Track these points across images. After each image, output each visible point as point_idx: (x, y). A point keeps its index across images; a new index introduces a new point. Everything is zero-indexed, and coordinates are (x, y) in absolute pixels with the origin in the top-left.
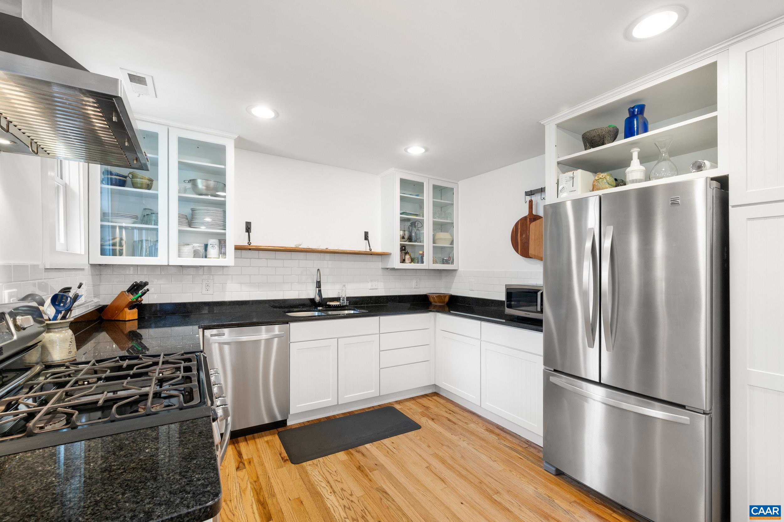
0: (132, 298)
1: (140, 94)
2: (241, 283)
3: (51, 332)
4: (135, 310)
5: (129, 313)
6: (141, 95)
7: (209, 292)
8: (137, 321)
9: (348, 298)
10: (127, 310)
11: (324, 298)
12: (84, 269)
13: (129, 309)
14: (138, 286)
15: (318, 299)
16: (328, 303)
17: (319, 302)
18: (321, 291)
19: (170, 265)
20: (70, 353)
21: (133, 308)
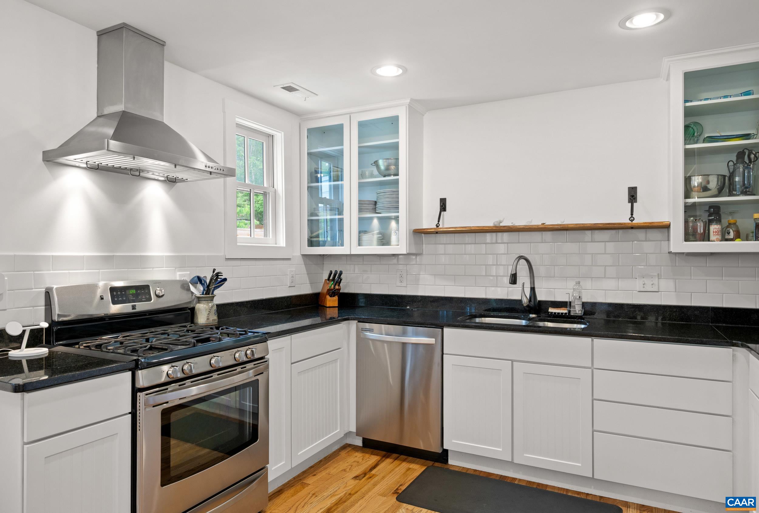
0: (331, 285)
1: (305, 98)
2: (435, 275)
3: (200, 303)
4: (336, 298)
5: (330, 301)
6: (307, 98)
7: (404, 284)
8: (337, 308)
9: (585, 305)
10: (328, 297)
11: (540, 302)
12: (289, 259)
13: (331, 297)
14: (335, 275)
15: (525, 301)
16: (551, 310)
17: (528, 306)
18: (536, 289)
19: (351, 254)
20: (208, 319)
21: (334, 296)
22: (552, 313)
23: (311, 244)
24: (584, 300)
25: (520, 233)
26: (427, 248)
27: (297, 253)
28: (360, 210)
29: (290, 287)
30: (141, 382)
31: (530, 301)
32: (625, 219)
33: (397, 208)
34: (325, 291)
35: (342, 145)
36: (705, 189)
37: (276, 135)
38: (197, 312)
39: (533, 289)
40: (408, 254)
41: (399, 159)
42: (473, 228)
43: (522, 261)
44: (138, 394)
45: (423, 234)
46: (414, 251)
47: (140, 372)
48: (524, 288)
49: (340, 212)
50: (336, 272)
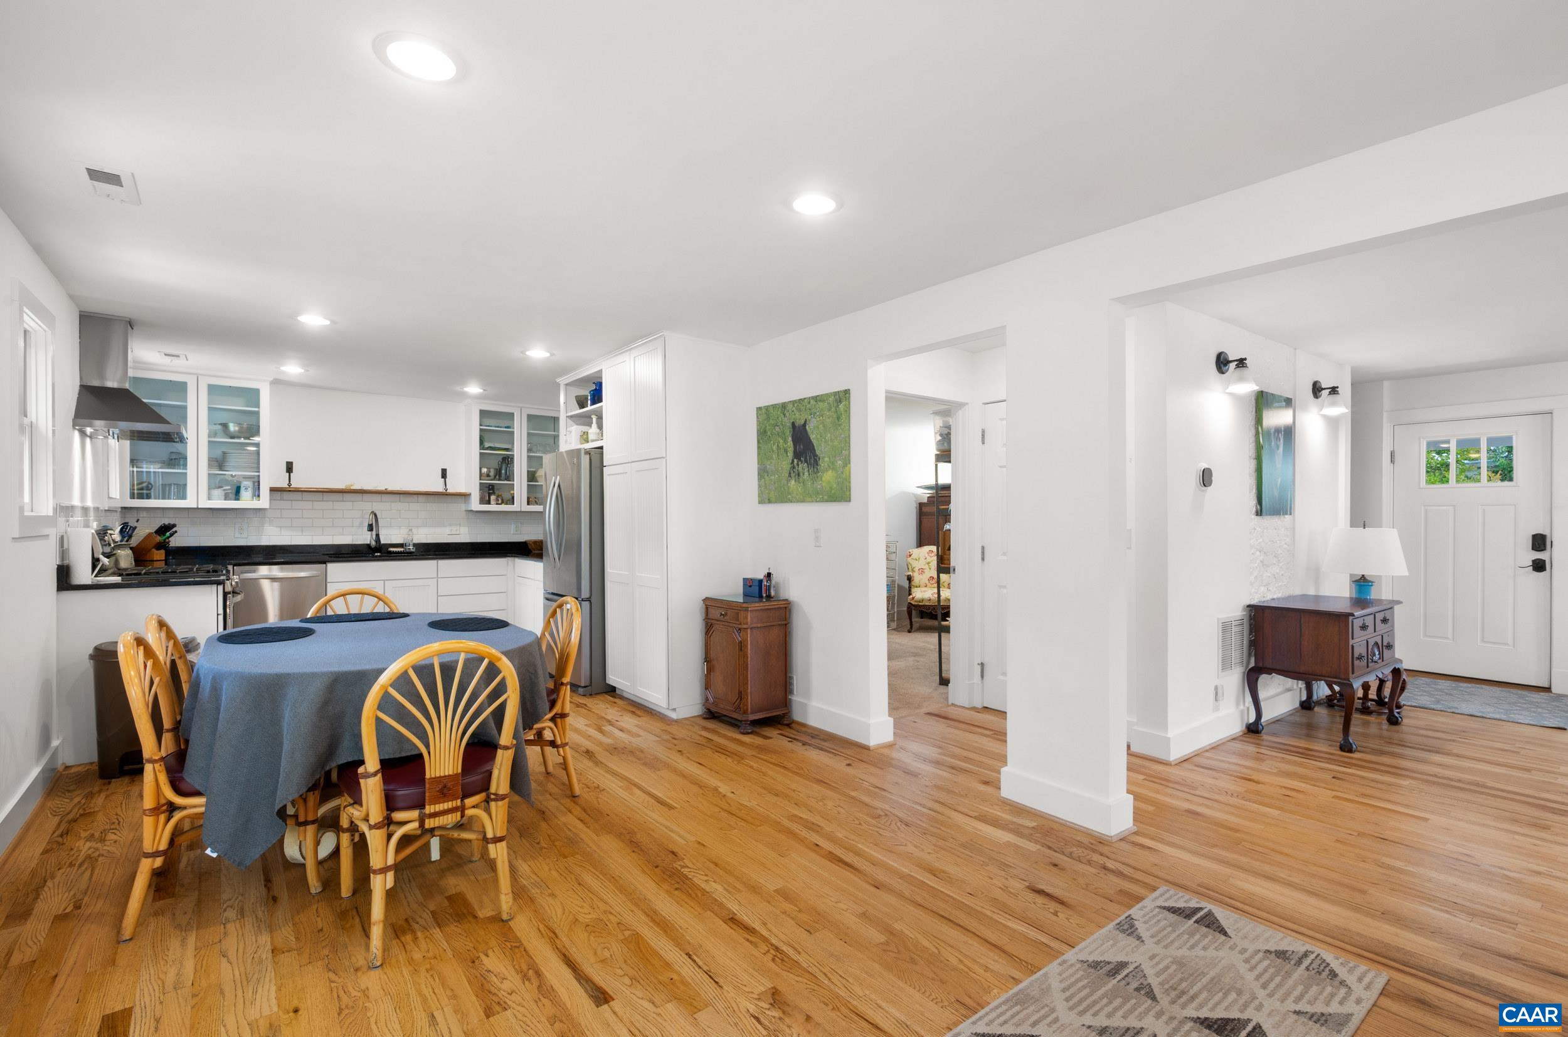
0: (159, 539)
2: (282, 526)
4: (163, 552)
7: (243, 536)
9: (414, 545)
10: (154, 550)
11: (383, 544)
14: (165, 528)
15: (371, 543)
16: (392, 549)
17: (375, 547)
18: (380, 535)
19: (198, 507)
21: (162, 549)
22: (392, 551)
23: (132, 496)
24: (414, 542)
26: (280, 503)
27: (118, 506)
30: (228, 588)
31: (377, 543)
32: (441, 489)
33: (256, 468)
34: (151, 545)
35: (185, 401)
36: (488, 475)
39: (378, 535)
40: (266, 509)
41: (259, 426)
44: (228, 595)
45: (278, 492)
46: (272, 506)
47: (227, 582)
48: (373, 534)
49: (181, 466)
50: (170, 525)
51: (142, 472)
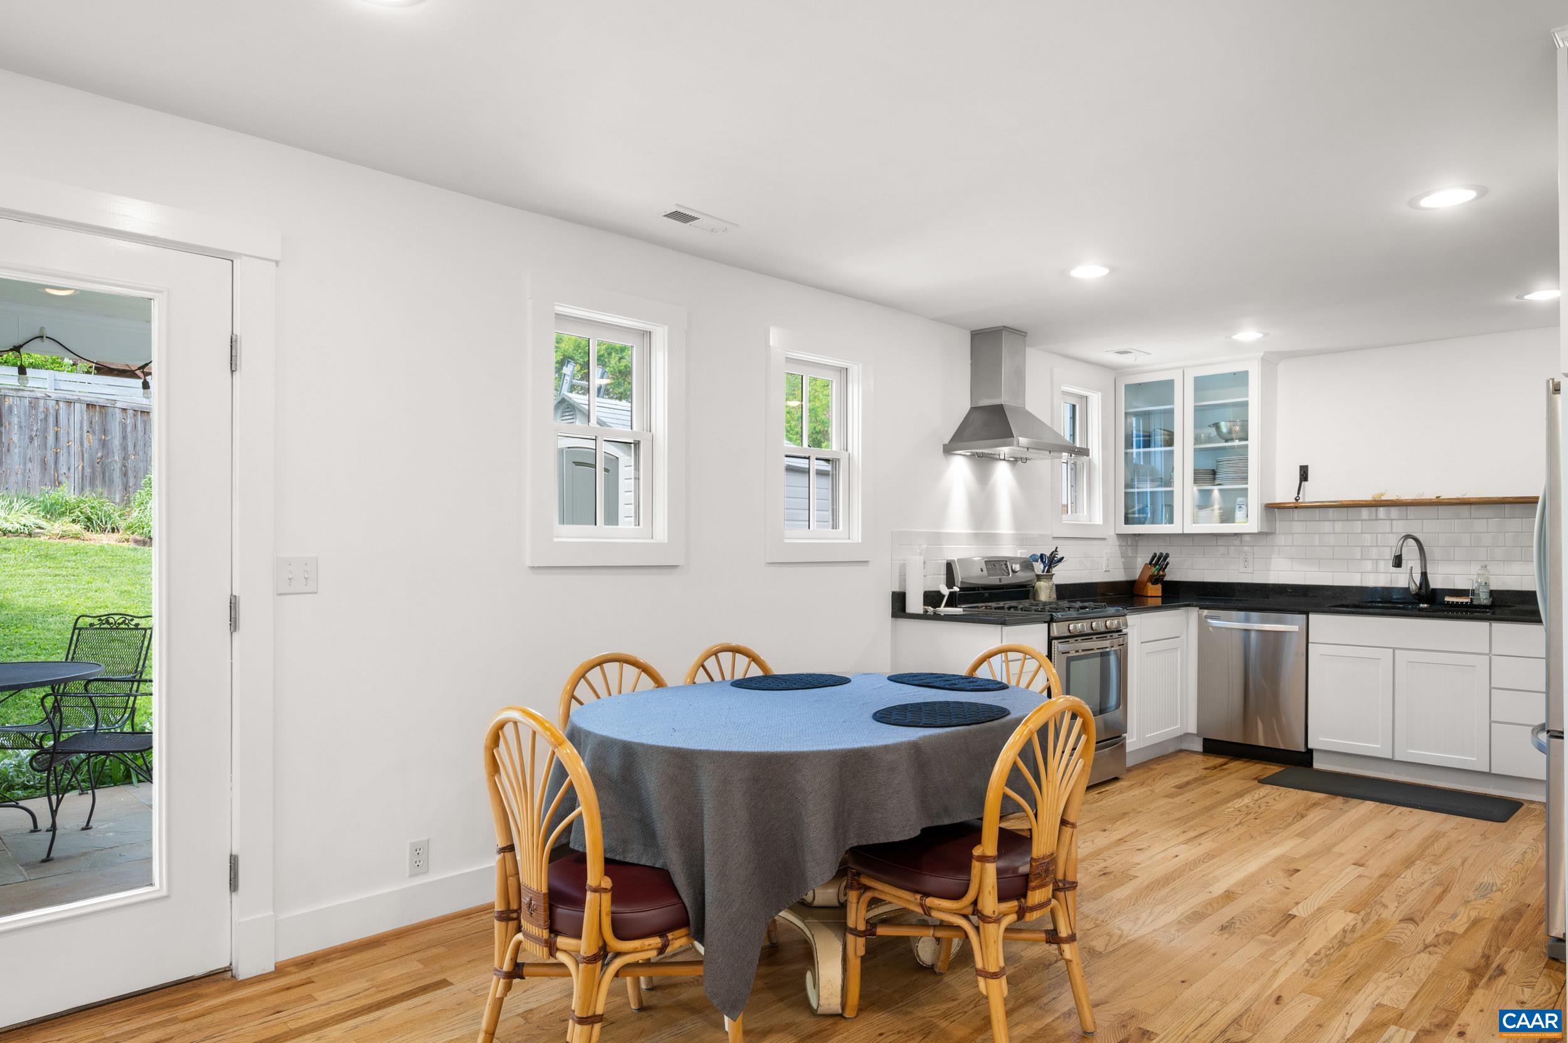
0: (1154, 570)
2: (1292, 558)
3: (1040, 581)
4: (1159, 586)
5: (1151, 589)
7: (1250, 570)
8: (1162, 596)
9: (1492, 593)
10: (1149, 584)
11: (1434, 590)
12: (1104, 539)
13: (1153, 584)
14: (1159, 558)
15: (1413, 587)
16: (1447, 599)
17: (1417, 594)
18: (1429, 575)
19: (1185, 532)
20: (1050, 597)
21: (1156, 584)
22: (1448, 602)
23: (1127, 521)
25: (1409, 508)
26: (1280, 526)
27: (1111, 533)
28: (1196, 481)
29: (1105, 571)
30: (1055, 632)
31: (1420, 588)
33: (1245, 479)
34: (1146, 578)
35: (1172, 403)
37: (1091, 396)
38: (1039, 590)
39: (1424, 575)
40: (1260, 534)
41: (1248, 421)
42: (1345, 503)
43: (1411, 542)
44: (1053, 641)
45: (1276, 510)
46: (1265, 530)
47: (1054, 624)
48: (1412, 573)
49: (1169, 482)
50: (1161, 554)
51: (1133, 493)
